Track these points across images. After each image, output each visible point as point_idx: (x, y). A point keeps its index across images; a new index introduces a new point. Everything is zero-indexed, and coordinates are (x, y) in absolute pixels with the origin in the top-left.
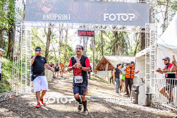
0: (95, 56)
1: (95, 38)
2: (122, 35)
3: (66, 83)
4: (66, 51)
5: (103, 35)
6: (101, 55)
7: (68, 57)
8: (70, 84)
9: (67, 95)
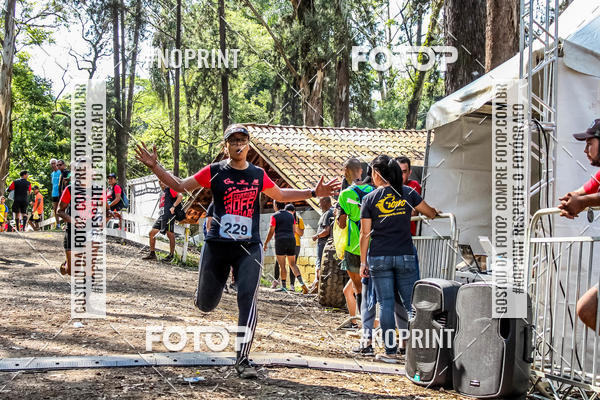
0: (184, 136)
1: (183, 29)
2: (338, 11)
3: (14, 291)
4: (10, 104)
5: (226, 11)
6: (216, 128)
7: (22, 140)
8: (45, 294)
9: (26, 352)
